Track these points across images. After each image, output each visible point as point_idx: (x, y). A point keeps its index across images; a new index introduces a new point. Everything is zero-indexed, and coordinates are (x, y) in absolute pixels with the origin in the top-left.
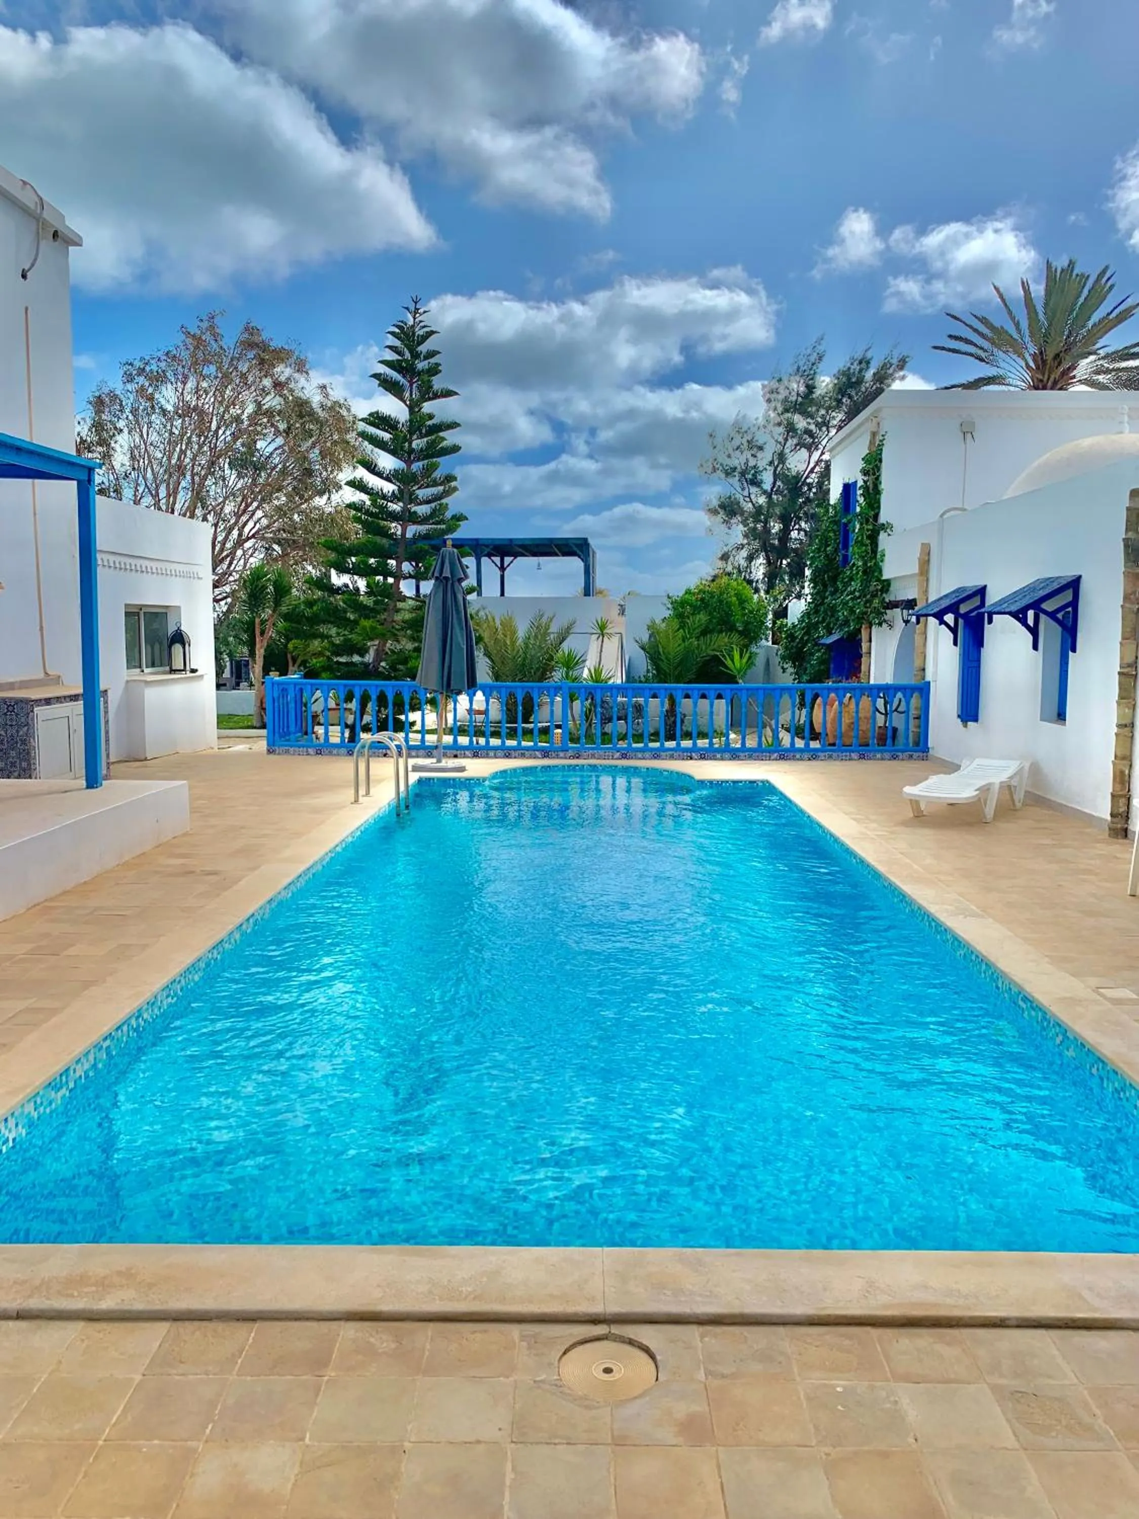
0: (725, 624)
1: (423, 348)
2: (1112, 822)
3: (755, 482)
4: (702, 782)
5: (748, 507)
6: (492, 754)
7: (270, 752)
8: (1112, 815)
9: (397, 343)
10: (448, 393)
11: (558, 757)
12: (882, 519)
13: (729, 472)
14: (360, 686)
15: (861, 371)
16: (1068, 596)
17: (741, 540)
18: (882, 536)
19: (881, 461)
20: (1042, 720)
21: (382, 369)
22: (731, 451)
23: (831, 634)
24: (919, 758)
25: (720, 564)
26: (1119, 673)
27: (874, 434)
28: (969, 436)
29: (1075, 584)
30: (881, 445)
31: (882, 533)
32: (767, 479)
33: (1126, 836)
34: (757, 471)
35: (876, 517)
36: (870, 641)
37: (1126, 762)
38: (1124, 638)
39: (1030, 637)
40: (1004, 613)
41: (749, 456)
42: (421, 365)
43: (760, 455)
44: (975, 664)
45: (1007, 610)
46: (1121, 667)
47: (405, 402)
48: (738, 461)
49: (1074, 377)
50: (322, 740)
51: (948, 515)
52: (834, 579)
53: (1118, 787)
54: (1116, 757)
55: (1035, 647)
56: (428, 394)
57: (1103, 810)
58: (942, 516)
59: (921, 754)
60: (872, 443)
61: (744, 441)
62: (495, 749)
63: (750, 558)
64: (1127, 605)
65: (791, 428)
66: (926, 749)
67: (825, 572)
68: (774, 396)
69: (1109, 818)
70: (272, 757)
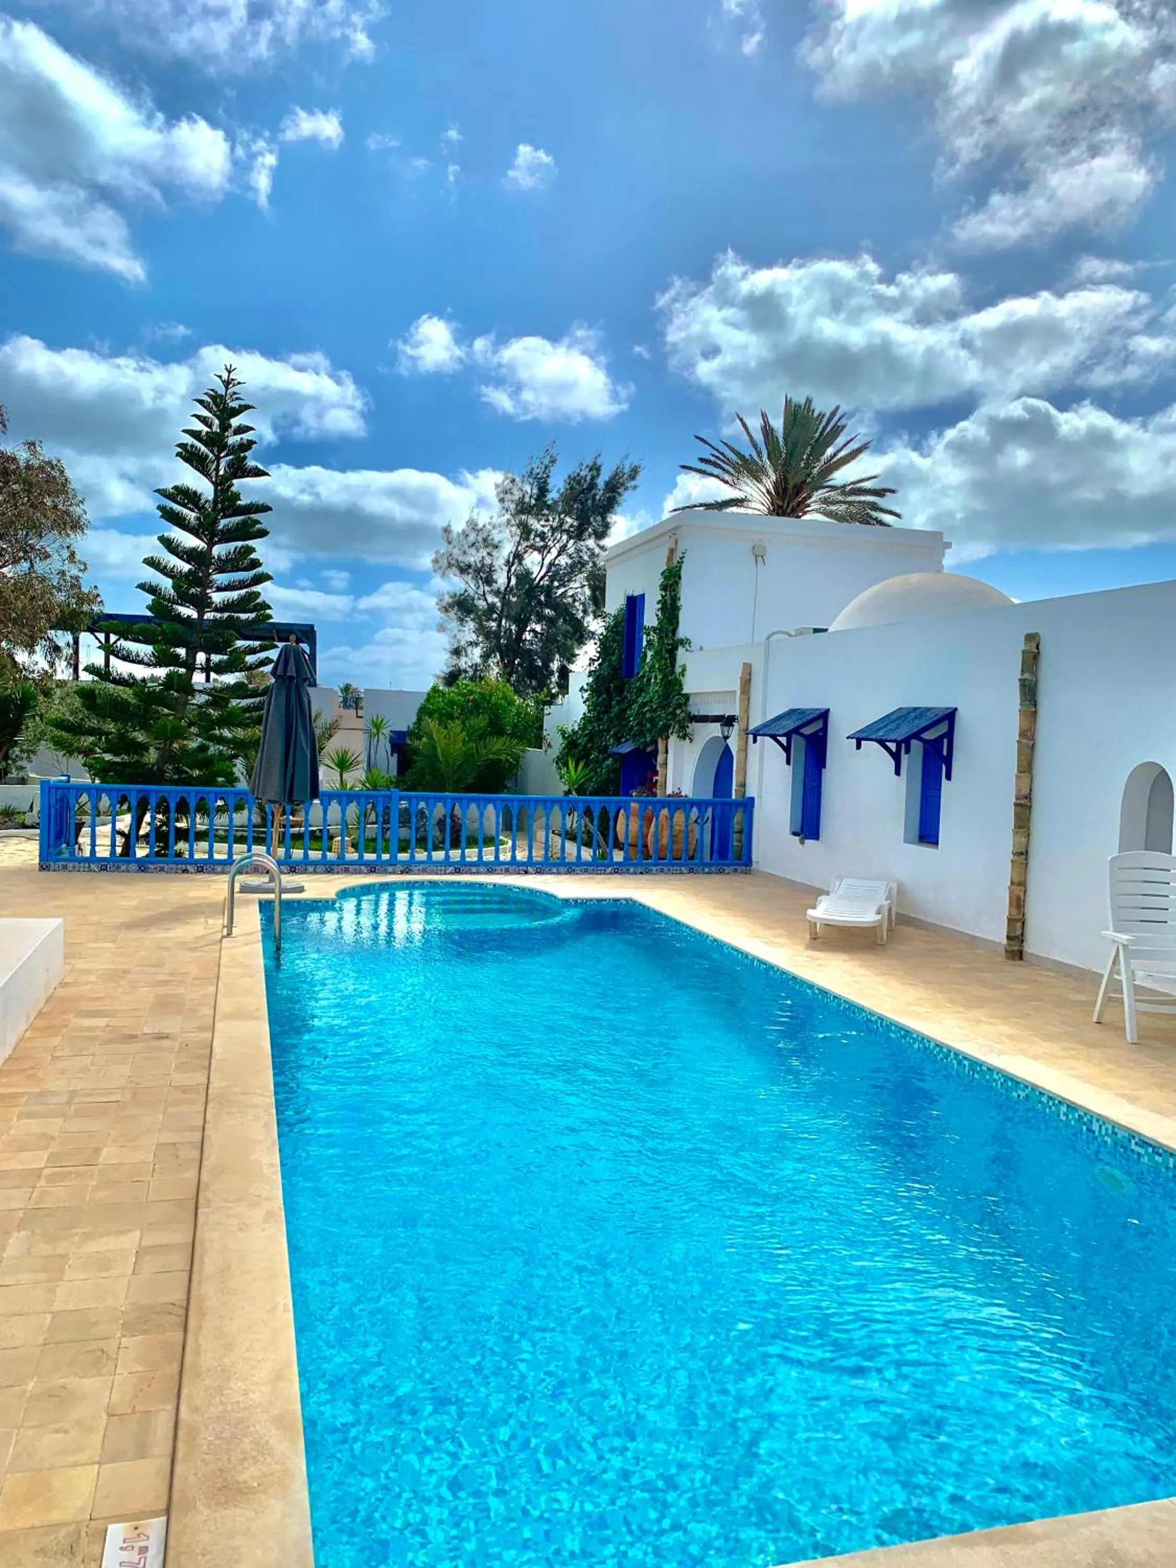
0: (496, 728)
1: (235, 422)
2: (1009, 945)
3: (489, 581)
4: (566, 902)
5: (481, 604)
6: (311, 869)
7: (42, 868)
8: (1009, 938)
9: (205, 413)
10: (258, 473)
11: (386, 872)
12: (681, 633)
13: (464, 569)
14: (157, 792)
15: (593, 478)
16: (943, 728)
17: (473, 637)
18: (681, 651)
19: (680, 578)
20: (905, 842)
21: (189, 440)
22: (466, 546)
23: (619, 743)
24: (742, 872)
25: (454, 659)
26: (1016, 805)
27: (672, 551)
28: (760, 559)
29: (950, 716)
30: (681, 563)
31: (680, 648)
32: (501, 579)
33: (1021, 959)
34: (491, 570)
35: (674, 632)
36: (667, 752)
37: (1022, 888)
38: (1020, 771)
39: (892, 763)
40: (872, 740)
41: (485, 554)
42: (233, 440)
43: (495, 553)
44: (815, 784)
45: (873, 737)
46: (1017, 798)
47: (210, 479)
48: (473, 558)
49: (809, 506)
50: (87, 853)
51: (776, 637)
52: (620, 690)
53: (1015, 912)
54: (1012, 883)
55: (898, 772)
56: (239, 470)
57: (999, 934)
58: (768, 638)
59: (743, 868)
60: (670, 559)
61: (480, 539)
62: (315, 863)
63: (486, 656)
64: (1024, 741)
65: (526, 530)
66: (749, 862)
67: (611, 681)
68: (508, 496)
69: (1005, 941)
70: (44, 874)
